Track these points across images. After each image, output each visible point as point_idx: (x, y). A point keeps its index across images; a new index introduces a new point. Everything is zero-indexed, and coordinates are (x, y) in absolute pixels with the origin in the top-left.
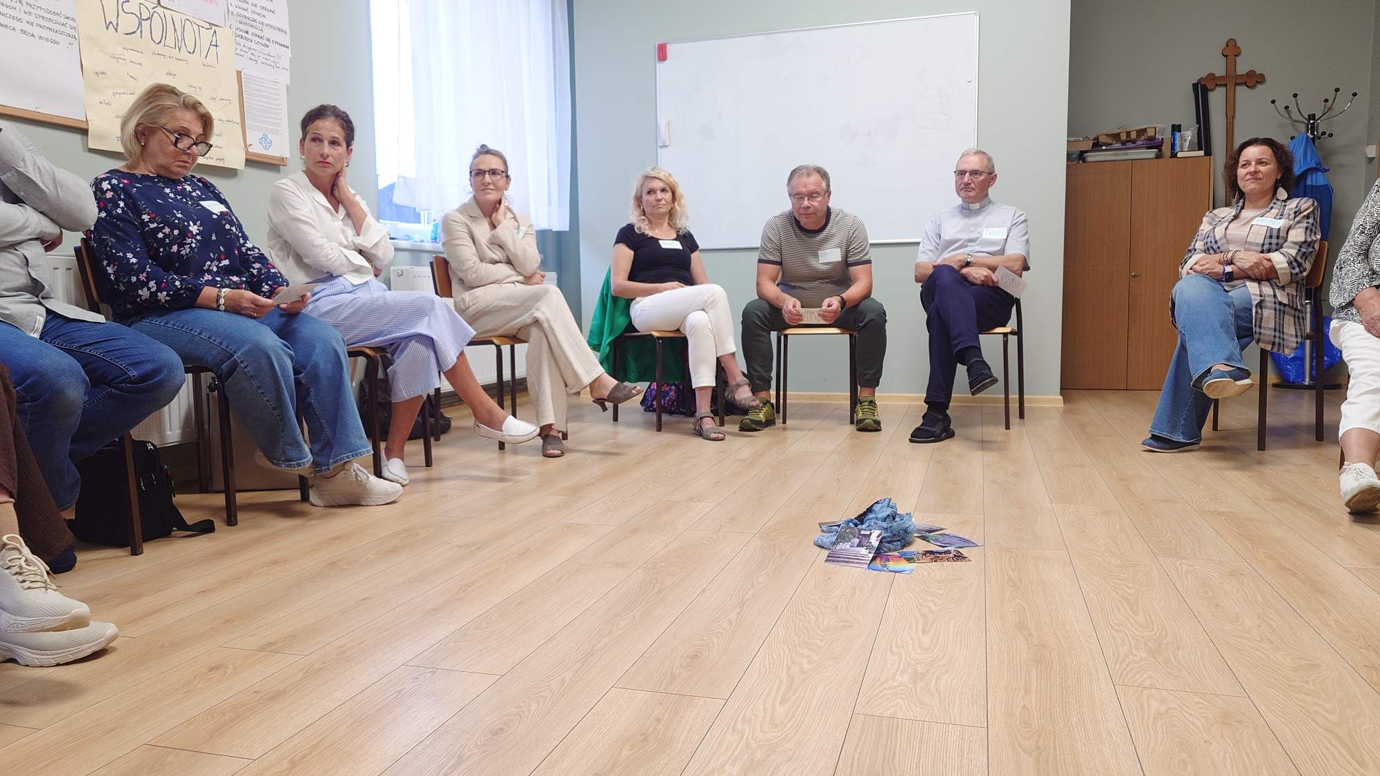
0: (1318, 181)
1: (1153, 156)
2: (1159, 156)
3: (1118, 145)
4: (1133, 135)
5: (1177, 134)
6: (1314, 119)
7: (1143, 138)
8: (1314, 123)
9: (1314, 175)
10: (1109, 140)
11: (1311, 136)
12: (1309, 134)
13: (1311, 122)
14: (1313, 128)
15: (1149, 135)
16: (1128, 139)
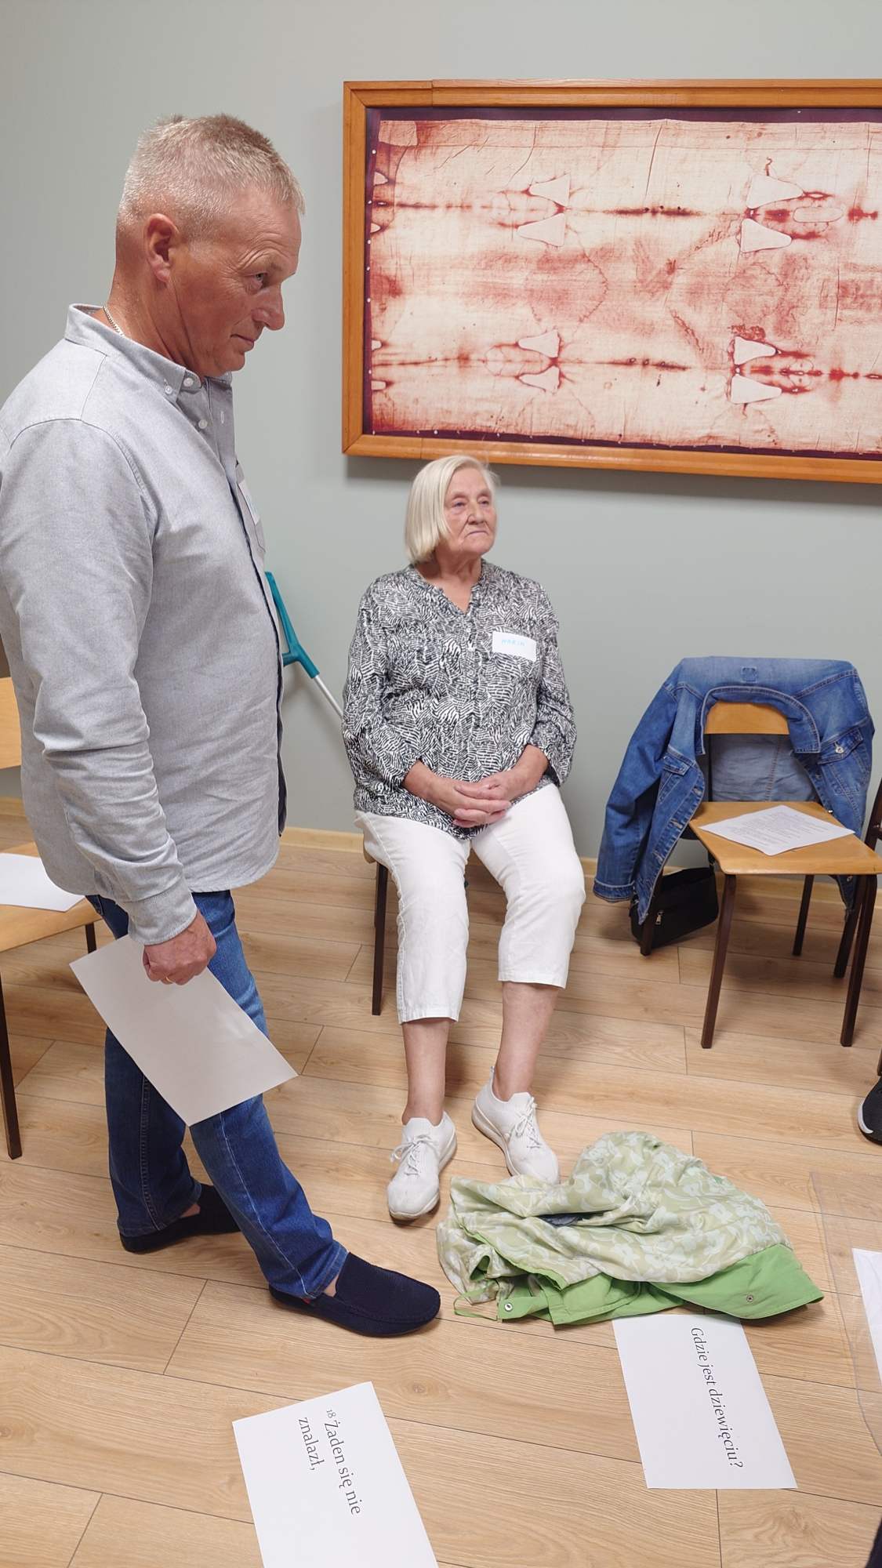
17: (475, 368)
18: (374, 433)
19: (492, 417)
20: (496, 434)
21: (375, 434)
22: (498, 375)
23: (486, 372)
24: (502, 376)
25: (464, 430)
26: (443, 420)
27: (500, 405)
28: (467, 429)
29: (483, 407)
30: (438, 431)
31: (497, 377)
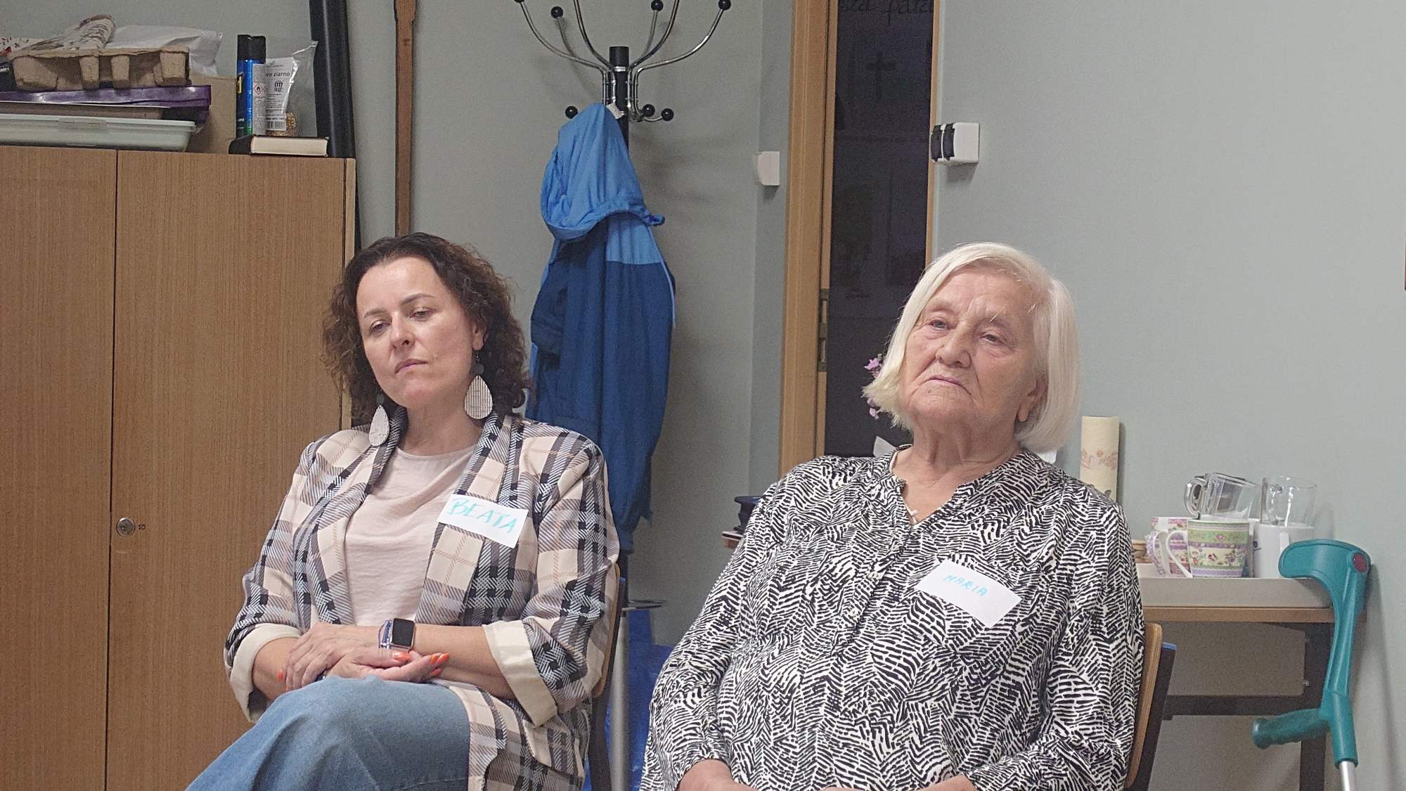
0: (637, 253)
1: (179, 140)
2: (197, 143)
3: (74, 97)
4: (121, 71)
5: (256, 67)
6: (625, 63)
7: (148, 79)
8: (625, 74)
9: (626, 235)
10: (48, 77)
11: (618, 114)
12: (612, 108)
13: (619, 69)
14: (621, 88)
15: (168, 74)
16: (105, 79)
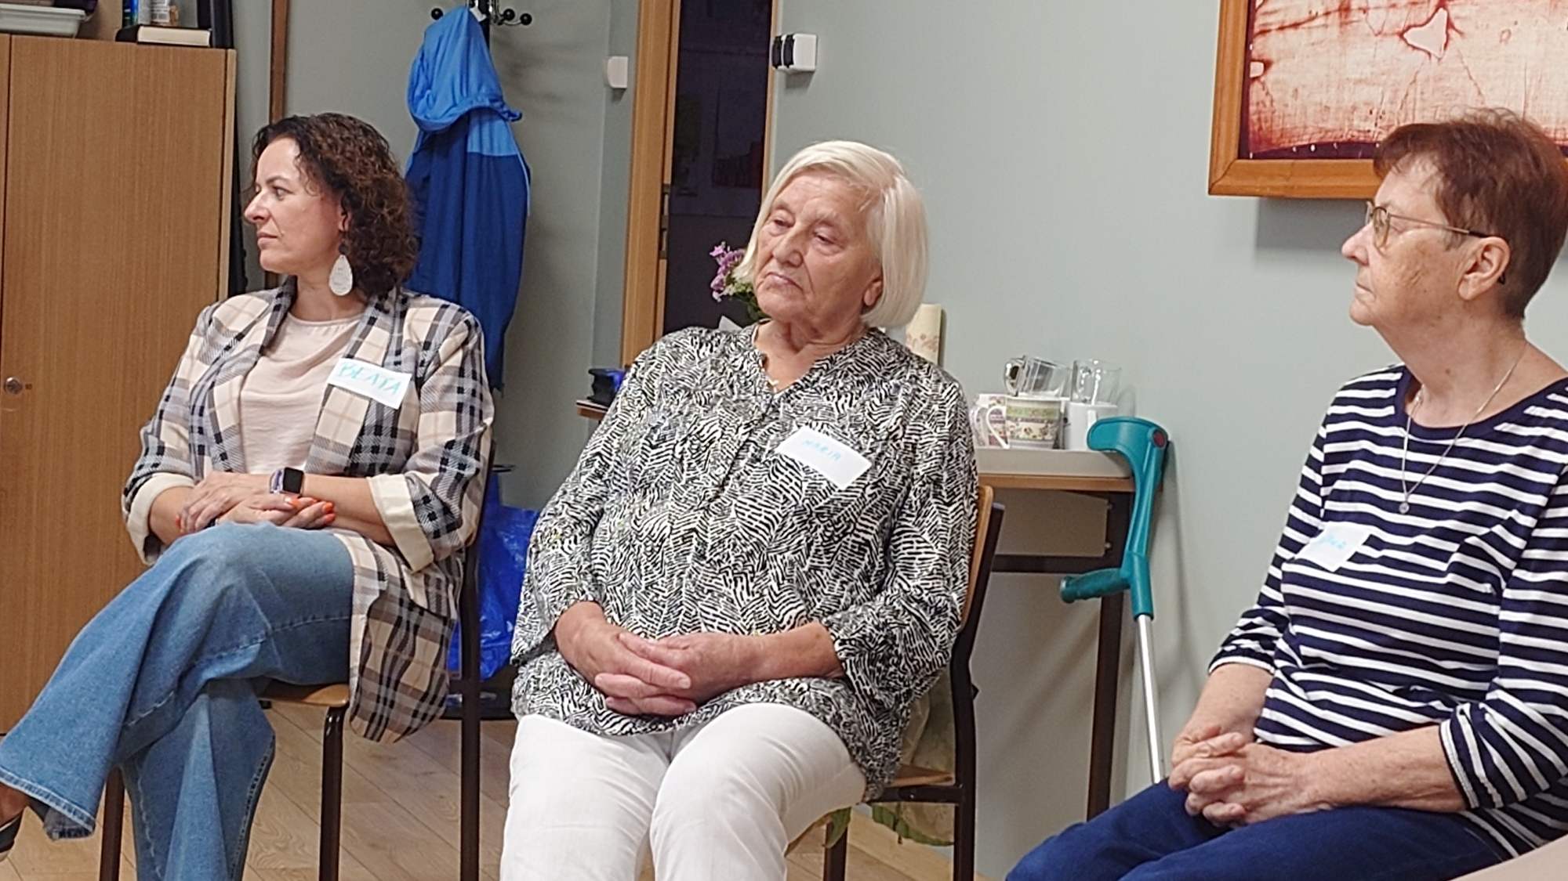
17: (1355, 24)
18: (1251, 155)
19: (1371, 112)
20: (1375, 144)
21: (1254, 158)
22: (1380, 33)
23: (1368, 30)
24: (1385, 35)
25: (1341, 140)
26: (1321, 125)
27: (1381, 89)
28: (1344, 139)
29: (1364, 94)
30: (1316, 145)
31: (1379, 37)
